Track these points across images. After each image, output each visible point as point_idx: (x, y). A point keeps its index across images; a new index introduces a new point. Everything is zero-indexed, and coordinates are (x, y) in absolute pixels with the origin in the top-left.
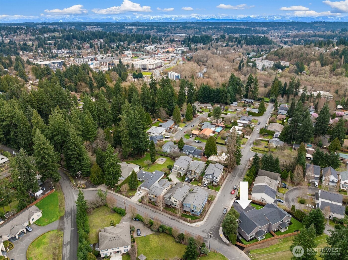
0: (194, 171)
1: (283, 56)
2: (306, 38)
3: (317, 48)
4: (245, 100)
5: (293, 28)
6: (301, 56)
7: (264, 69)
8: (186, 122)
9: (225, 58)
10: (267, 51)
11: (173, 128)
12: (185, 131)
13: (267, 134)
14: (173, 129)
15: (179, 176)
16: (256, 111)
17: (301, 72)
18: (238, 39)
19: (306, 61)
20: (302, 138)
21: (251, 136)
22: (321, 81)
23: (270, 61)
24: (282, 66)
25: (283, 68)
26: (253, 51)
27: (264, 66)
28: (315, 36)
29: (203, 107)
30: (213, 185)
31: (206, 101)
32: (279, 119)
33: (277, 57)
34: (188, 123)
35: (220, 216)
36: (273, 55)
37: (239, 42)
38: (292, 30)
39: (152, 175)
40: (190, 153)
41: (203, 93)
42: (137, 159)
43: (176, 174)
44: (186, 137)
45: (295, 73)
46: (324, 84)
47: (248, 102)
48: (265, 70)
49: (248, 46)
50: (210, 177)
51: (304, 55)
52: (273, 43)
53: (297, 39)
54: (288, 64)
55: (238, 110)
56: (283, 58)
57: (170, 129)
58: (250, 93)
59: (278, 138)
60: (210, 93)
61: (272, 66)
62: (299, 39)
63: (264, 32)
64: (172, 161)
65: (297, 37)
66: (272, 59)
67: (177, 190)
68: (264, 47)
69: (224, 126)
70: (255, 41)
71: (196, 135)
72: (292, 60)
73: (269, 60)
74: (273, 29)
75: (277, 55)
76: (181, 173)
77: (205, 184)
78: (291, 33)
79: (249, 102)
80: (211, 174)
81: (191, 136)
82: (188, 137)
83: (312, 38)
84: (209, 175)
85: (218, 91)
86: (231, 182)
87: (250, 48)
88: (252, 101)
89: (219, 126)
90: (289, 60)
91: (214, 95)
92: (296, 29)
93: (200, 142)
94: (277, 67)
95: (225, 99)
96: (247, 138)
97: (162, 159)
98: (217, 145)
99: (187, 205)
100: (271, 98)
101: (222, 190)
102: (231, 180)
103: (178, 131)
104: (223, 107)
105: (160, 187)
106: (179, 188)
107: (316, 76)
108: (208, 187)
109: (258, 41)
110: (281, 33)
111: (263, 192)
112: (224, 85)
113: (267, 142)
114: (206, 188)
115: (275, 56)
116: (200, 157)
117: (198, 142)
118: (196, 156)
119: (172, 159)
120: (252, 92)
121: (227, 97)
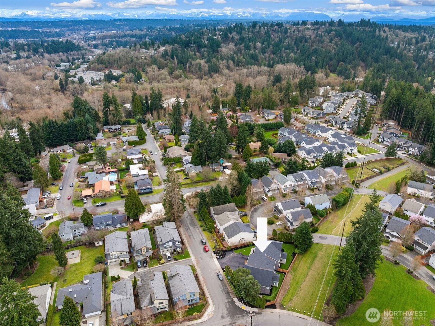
0: (145, 248)
1: (109, 63)
2: (117, 39)
3: (144, 50)
4: (110, 128)
5: (93, 27)
6: (132, 61)
7: (93, 83)
8: (57, 182)
9: (27, 75)
10: (79, 59)
11: (44, 198)
12: (66, 197)
13: (174, 162)
14: (45, 200)
15: (123, 266)
16: (135, 138)
17: (140, 81)
18: (31, 46)
19: (140, 67)
20: (218, 155)
21: (157, 170)
22: (167, 86)
23: (97, 72)
24: (114, 76)
25: (117, 79)
26: (62, 61)
27: (92, 79)
28: (125, 36)
29: (59, 152)
30: (178, 253)
31: (57, 142)
32: (168, 141)
33: (103, 66)
34: (60, 183)
35: (221, 286)
36: (96, 64)
37: (36, 51)
38: (93, 31)
39: (87, 286)
40: (107, 225)
41: (50, 133)
42: (29, 275)
43: (116, 265)
44: (77, 204)
45: (135, 82)
46: (171, 90)
47: (114, 130)
48: (96, 84)
49: (52, 55)
50: (171, 244)
51: (135, 59)
52: (82, 48)
53: (107, 41)
54: (119, 72)
55: (111, 143)
56: (110, 65)
57: (41, 201)
58: (110, 118)
59: (189, 163)
60: (60, 130)
61: (102, 78)
62: (109, 41)
63: (59, 35)
64: (91, 248)
65: (105, 38)
66: (96, 69)
67: (152, 285)
68: (74, 55)
69: (116, 170)
70: (59, 48)
71: (90, 196)
72: (123, 67)
73: (93, 70)
74: (68, 30)
75: (102, 63)
76: (126, 259)
77: (169, 257)
78: (93, 33)
79: (116, 129)
80: (170, 241)
81: (85, 201)
82: (81, 204)
83: (123, 38)
84: (168, 242)
85: (73, 125)
86: (192, 237)
87: (56, 57)
88: (119, 126)
89: (109, 173)
90: (120, 68)
91: (67, 131)
92: (97, 29)
93: (105, 204)
94: (109, 78)
95: (86, 133)
96: (157, 176)
97: (73, 254)
98: (140, 197)
99: (181, 298)
100: (138, 117)
101: (193, 253)
102: (190, 236)
103: (56, 201)
104: (89, 144)
105: (125, 297)
106: (151, 282)
107: (158, 82)
108: (175, 259)
109: (62, 47)
110: (81, 35)
111: (240, 232)
112: (66, 114)
113: (182, 172)
114: (173, 262)
115: (98, 64)
116: (125, 224)
117: (102, 205)
118: (119, 226)
119: (88, 246)
120: (113, 115)
121: (88, 129)
